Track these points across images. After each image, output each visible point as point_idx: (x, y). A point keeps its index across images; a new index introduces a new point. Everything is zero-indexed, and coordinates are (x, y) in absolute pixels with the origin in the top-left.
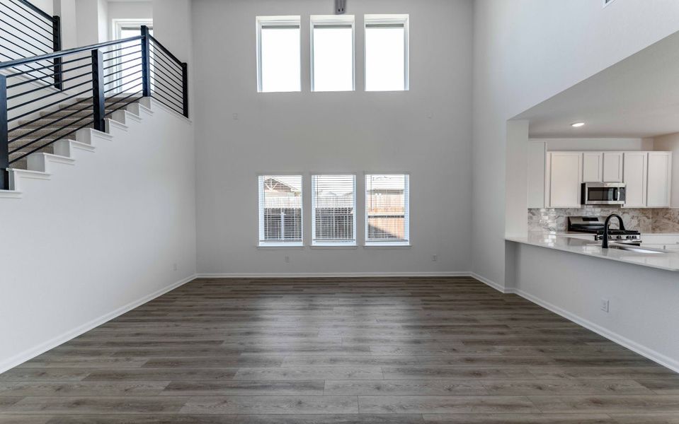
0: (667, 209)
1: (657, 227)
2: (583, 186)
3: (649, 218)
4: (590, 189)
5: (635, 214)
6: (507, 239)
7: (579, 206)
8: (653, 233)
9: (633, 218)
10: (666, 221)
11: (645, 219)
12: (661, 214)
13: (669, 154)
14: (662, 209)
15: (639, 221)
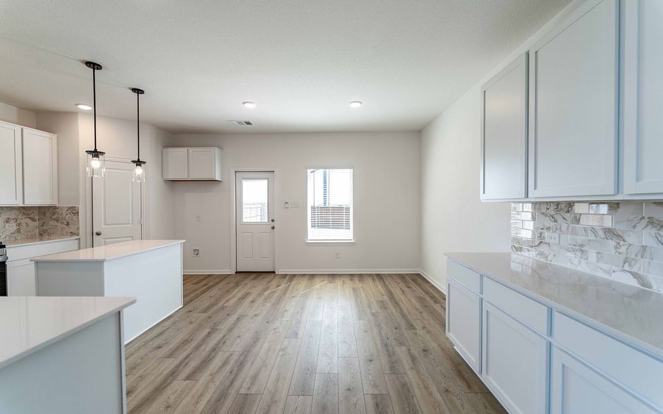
0: (55, 208)
1: (45, 231)
3: (34, 220)
5: (12, 215)
8: (41, 240)
9: (7, 221)
10: (54, 223)
11: (29, 221)
12: (48, 215)
13: (54, 137)
14: (49, 207)
15: (19, 225)
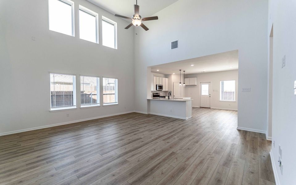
2: (157, 85)
4: (159, 86)
6: (148, 99)
7: (156, 90)
